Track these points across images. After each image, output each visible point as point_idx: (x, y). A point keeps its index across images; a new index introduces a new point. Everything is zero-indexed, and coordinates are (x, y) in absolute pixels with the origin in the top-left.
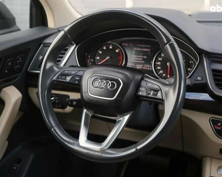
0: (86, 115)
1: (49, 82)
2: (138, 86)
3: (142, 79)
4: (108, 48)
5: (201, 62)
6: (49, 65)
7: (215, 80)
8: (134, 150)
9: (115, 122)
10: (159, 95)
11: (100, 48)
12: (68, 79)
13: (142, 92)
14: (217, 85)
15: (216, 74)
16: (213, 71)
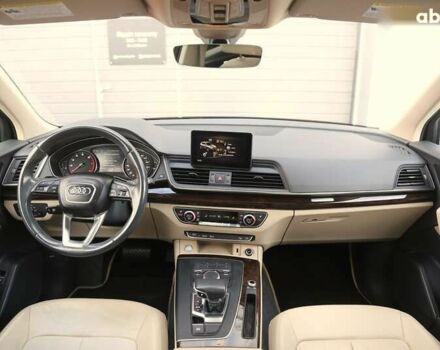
0: (67, 219)
1: (28, 194)
2: (109, 188)
3: (112, 182)
4: (80, 155)
5: (162, 163)
6: (26, 179)
7: (174, 176)
8: (111, 242)
9: (92, 222)
10: (127, 195)
11: (73, 156)
12: (46, 189)
13: (113, 194)
14: (176, 180)
15: (174, 170)
16: (172, 169)
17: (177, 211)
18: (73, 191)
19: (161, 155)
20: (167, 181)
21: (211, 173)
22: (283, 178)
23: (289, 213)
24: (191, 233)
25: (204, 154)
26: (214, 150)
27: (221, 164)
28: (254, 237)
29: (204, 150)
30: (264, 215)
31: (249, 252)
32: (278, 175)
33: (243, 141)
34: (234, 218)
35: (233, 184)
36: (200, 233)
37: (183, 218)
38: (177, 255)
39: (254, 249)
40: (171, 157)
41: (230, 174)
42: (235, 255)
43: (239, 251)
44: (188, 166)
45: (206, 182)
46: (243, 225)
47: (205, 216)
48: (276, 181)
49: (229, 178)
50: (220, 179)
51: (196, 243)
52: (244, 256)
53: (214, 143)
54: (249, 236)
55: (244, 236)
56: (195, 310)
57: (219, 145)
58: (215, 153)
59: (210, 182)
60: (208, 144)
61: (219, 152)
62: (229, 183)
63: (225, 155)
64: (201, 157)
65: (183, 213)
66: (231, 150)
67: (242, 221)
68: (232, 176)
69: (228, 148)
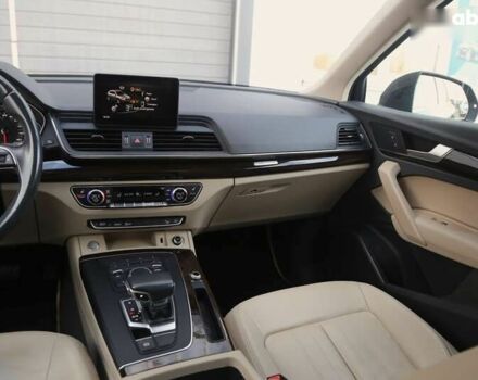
5: (48, 123)
7: (69, 141)
14: (73, 147)
15: (68, 134)
16: (65, 131)
17: (76, 191)
20: (59, 148)
21: (123, 134)
22: (217, 135)
23: (228, 182)
24: (97, 222)
25: (114, 108)
26: (127, 102)
27: (138, 122)
28: (184, 218)
29: (114, 101)
30: (198, 187)
31: (178, 240)
32: (212, 134)
33: (167, 89)
34: (158, 194)
35: (156, 148)
36: (110, 221)
37: (85, 202)
38: (78, 256)
40: (62, 115)
41: (151, 134)
42: (160, 246)
43: (164, 241)
44: (89, 126)
45: (118, 147)
46: (171, 203)
47: (121, 195)
48: (212, 141)
49: (149, 140)
50: (137, 141)
52: (171, 246)
53: (127, 91)
54: (178, 218)
55: (172, 218)
56: (133, 321)
57: (135, 95)
58: (128, 107)
59: (124, 146)
60: (119, 94)
61: (135, 105)
62: (151, 147)
63: (143, 108)
64: (109, 112)
65: (86, 193)
66: (151, 102)
67: (170, 197)
68: (154, 138)
69: (147, 98)
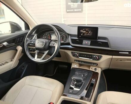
0: (37, 52)
2: (50, 43)
3: (51, 41)
4: (46, 34)
5: (68, 36)
10: (54, 45)
12: (32, 42)
14: (72, 43)
15: (72, 40)
16: (71, 39)
17: (72, 53)
18: (39, 43)
19: (68, 34)
20: (69, 43)
21: (84, 41)
22: (109, 44)
24: (76, 61)
26: (85, 33)
27: (87, 38)
28: (97, 64)
29: (82, 33)
30: (101, 57)
31: (95, 69)
32: (107, 42)
33: (95, 30)
34: (90, 57)
35: (91, 45)
36: (79, 61)
38: (72, 67)
39: (98, 68)
40: (71, 35)
41: (90, 41)
42: (91, 70)
43: (92, 69)
44: (77, 38)
45: (82, 44)
47: (81, 55)
48: (106, 44)
49: (89, 43)
50: (86, 43)
51: (78, 64)
53: (85, 30)
55: (94, 63)
57: (87, 31)
58: (85, 34)
59: (83, 44)
60: (83, 31)
61: (87, 34)
62: (89, 44)
63: (89, 35)
64: (81, 35)
65: (74, 54)
66: (91, 33)
67: (93, 58)
68: (91, 42)
69: (90, 32)
